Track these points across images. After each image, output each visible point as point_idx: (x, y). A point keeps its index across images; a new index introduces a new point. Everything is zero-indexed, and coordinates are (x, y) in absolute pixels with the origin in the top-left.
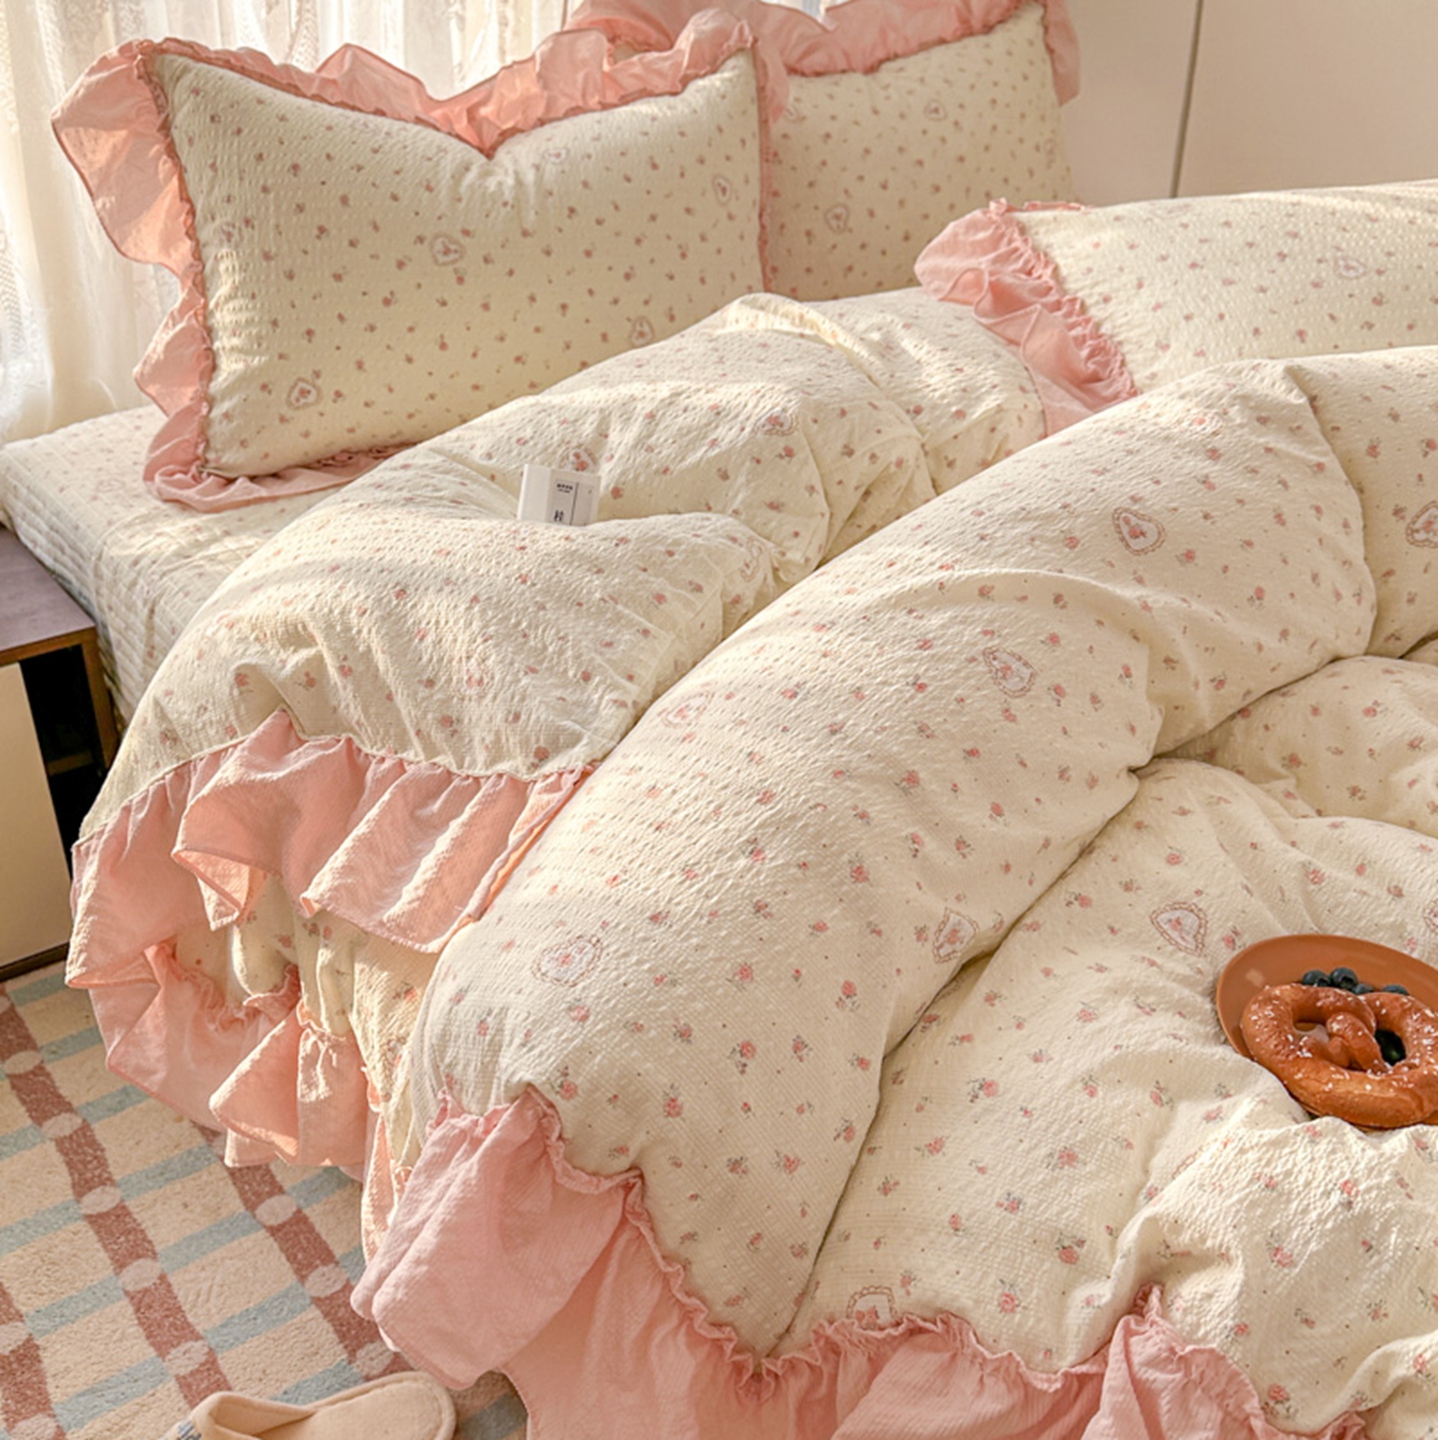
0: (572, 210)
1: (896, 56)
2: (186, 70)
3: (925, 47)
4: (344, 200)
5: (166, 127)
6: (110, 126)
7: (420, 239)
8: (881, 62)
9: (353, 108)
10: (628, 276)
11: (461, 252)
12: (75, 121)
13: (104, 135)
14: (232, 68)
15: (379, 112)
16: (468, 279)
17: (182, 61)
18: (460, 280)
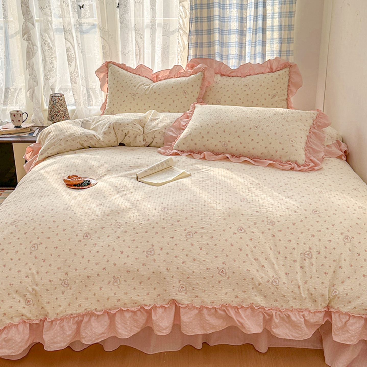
0: (155, 92)
1: (251, 75)
2: (111, 66)
3: (258, 74)
4: (122, 86)
5: (107, 73)
6: (102, 73)
7: (130, 93)
8: (247, 76)
9: (135, 74)
10: (162, 104)
11: (135, 96)
12: (98, 72)
13: (101, 74)
14: (119, 66)
15: (139, 75)
16: (135, 100)
17: (111, 64)
18: (134, 100)
